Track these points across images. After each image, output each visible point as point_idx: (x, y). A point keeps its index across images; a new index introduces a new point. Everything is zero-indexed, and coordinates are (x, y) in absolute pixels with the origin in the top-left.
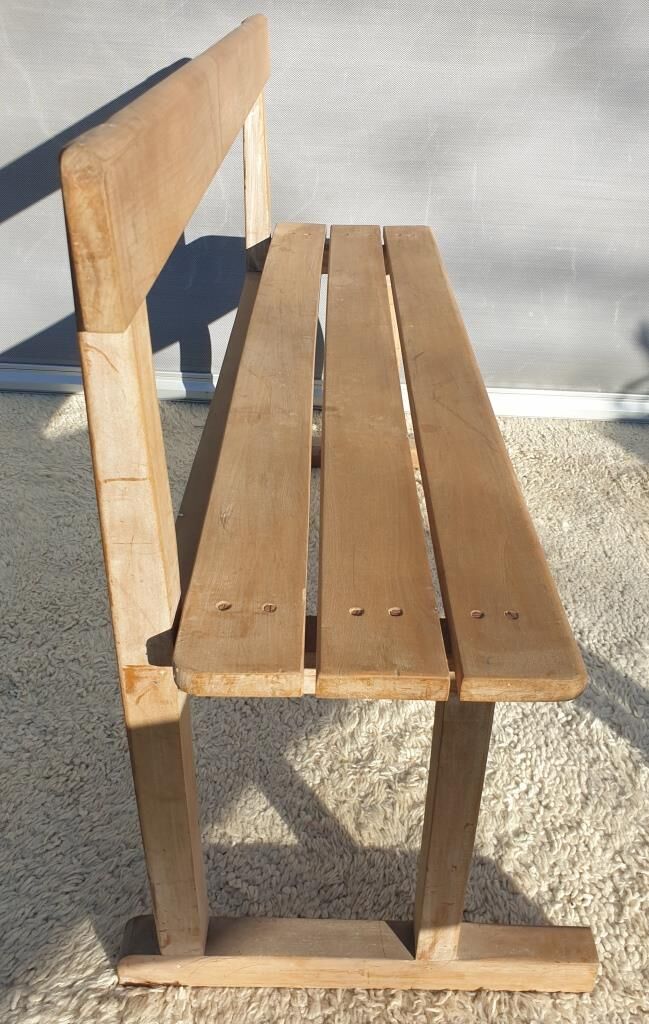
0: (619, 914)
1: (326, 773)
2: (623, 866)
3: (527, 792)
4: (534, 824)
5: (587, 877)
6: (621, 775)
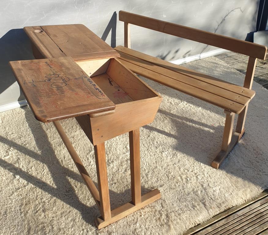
0: (168, 178)
1: (112, 176)
2: (166, 171)
3: (146, 165)
4: (150, 170)
5: (161, 175)
6: (160, 155)
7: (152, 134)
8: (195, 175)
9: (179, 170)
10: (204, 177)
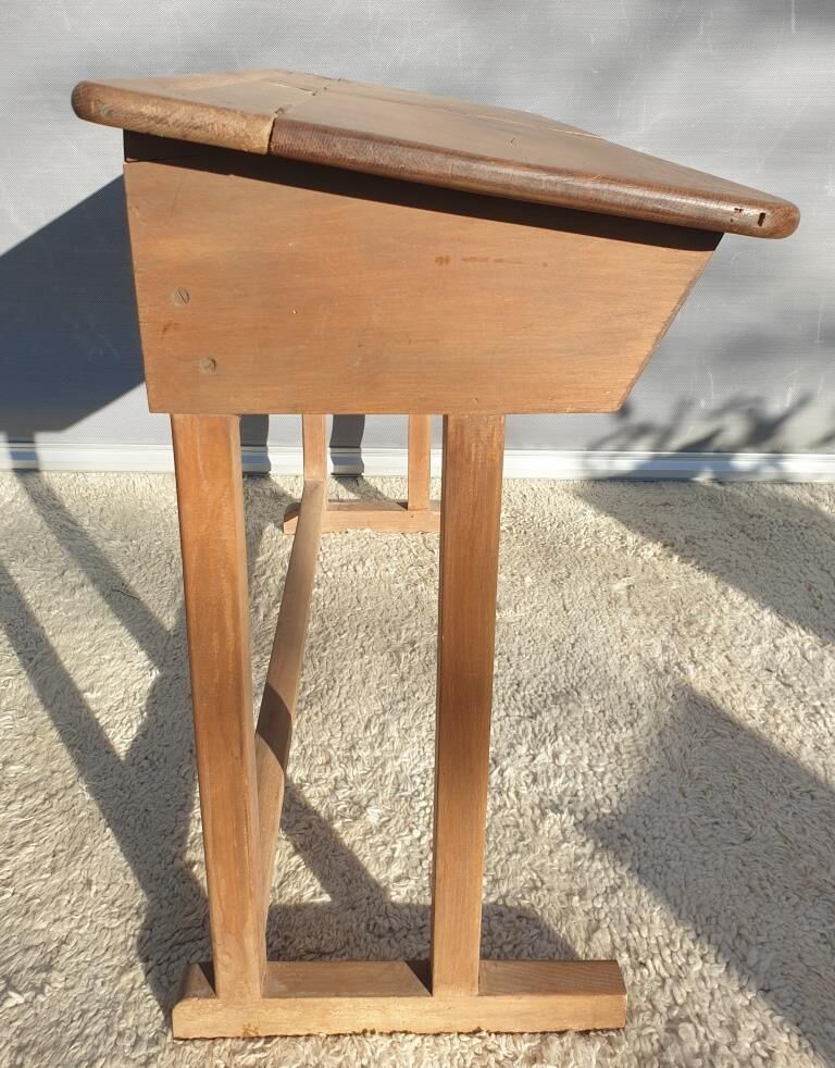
4: (419, 869)
6: (525, 822)
7: (555, 712)
8: (670, 1008)
9: (583, 935)
10: (723, 1050)
